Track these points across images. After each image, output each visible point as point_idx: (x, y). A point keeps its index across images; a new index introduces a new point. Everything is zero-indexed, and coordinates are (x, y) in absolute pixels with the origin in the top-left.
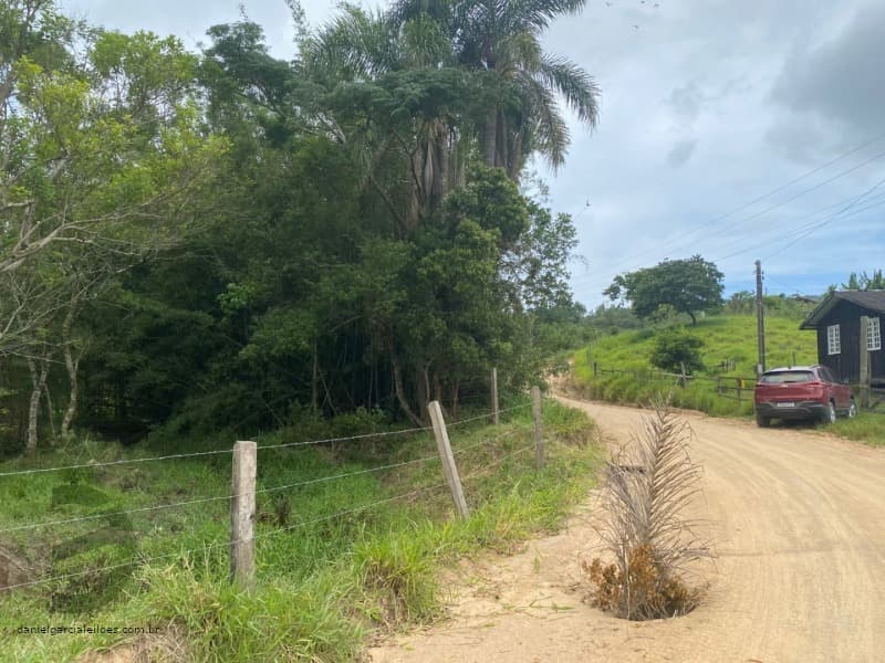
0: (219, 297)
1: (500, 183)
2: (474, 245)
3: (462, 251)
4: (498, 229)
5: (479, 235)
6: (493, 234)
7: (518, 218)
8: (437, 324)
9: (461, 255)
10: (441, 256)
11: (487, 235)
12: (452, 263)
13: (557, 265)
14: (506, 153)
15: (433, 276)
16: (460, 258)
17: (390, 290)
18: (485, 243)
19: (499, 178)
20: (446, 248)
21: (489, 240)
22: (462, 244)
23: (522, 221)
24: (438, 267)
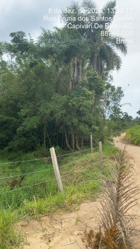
0: (18, 113)
1: (95, 77)
2: (86, 96)
3: (82, 97)
4: (94, 91)
5: (87, 93)
6: (92, 92)
7: (101, 87)
8: (75, 121)
9: (82, 99)
10: (76, 99)
11: (90, 93)
12: (79, 101)
13: (117, 103)
14: (100, 68)
15: (73, 105)
16: (81, 100)
17: (60, 110)
18: (89, 95)
19: (95, 75)
20: (78, 97)
21: (91, 94)
22: (82, 95)
23: (102, 88)
24: (75, 103)
